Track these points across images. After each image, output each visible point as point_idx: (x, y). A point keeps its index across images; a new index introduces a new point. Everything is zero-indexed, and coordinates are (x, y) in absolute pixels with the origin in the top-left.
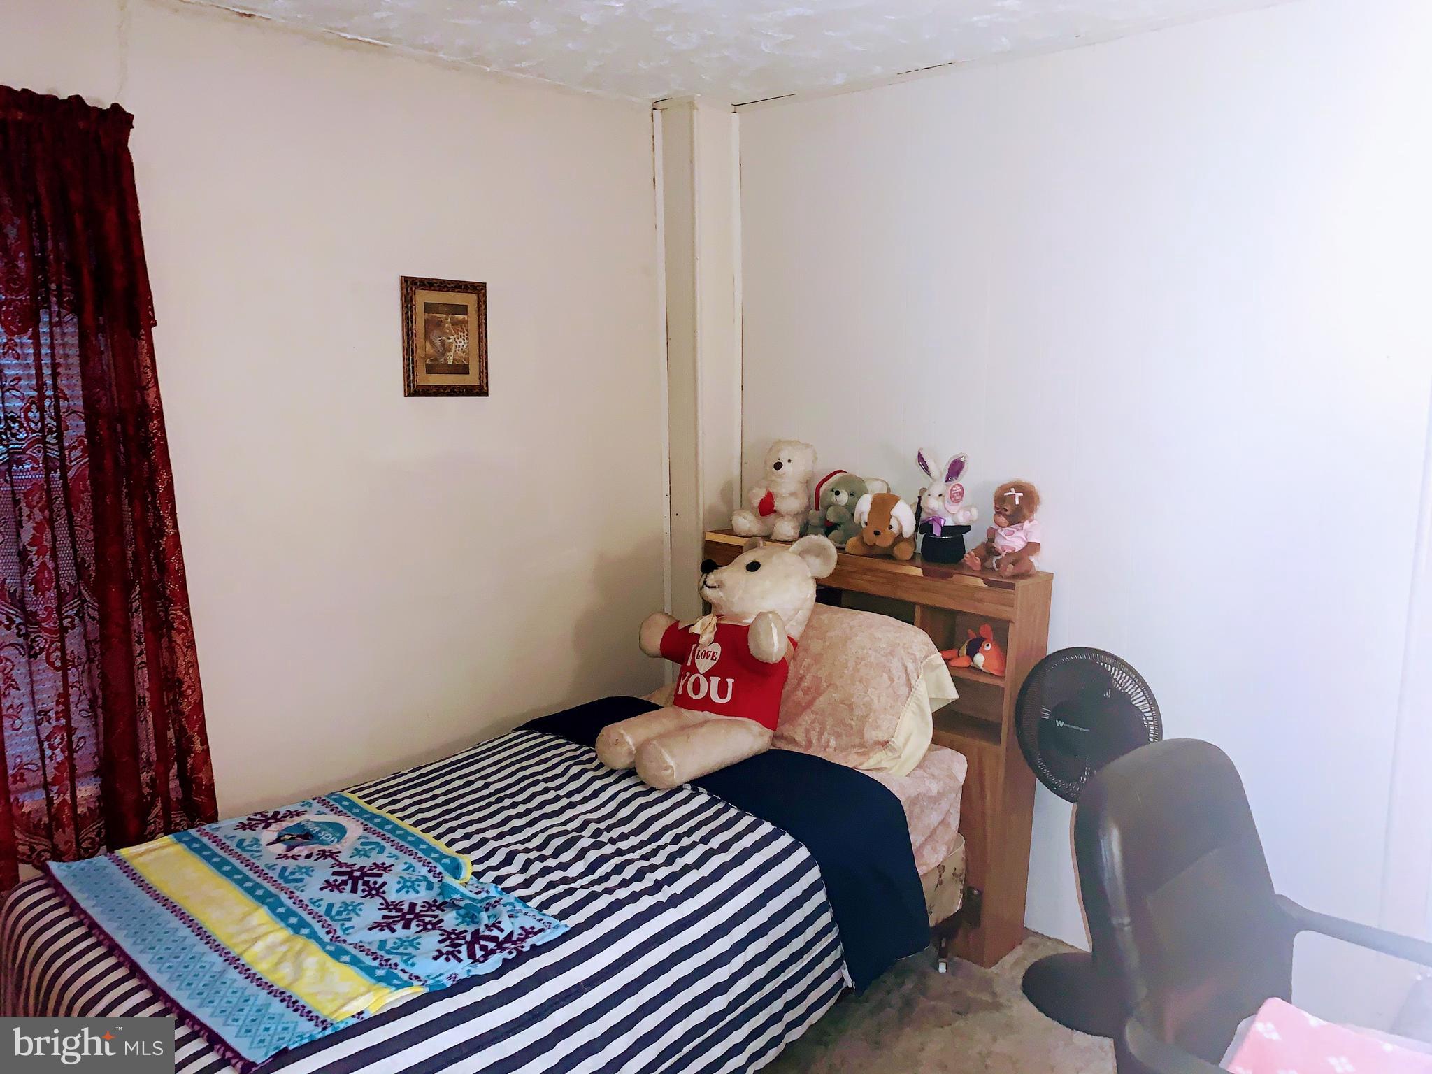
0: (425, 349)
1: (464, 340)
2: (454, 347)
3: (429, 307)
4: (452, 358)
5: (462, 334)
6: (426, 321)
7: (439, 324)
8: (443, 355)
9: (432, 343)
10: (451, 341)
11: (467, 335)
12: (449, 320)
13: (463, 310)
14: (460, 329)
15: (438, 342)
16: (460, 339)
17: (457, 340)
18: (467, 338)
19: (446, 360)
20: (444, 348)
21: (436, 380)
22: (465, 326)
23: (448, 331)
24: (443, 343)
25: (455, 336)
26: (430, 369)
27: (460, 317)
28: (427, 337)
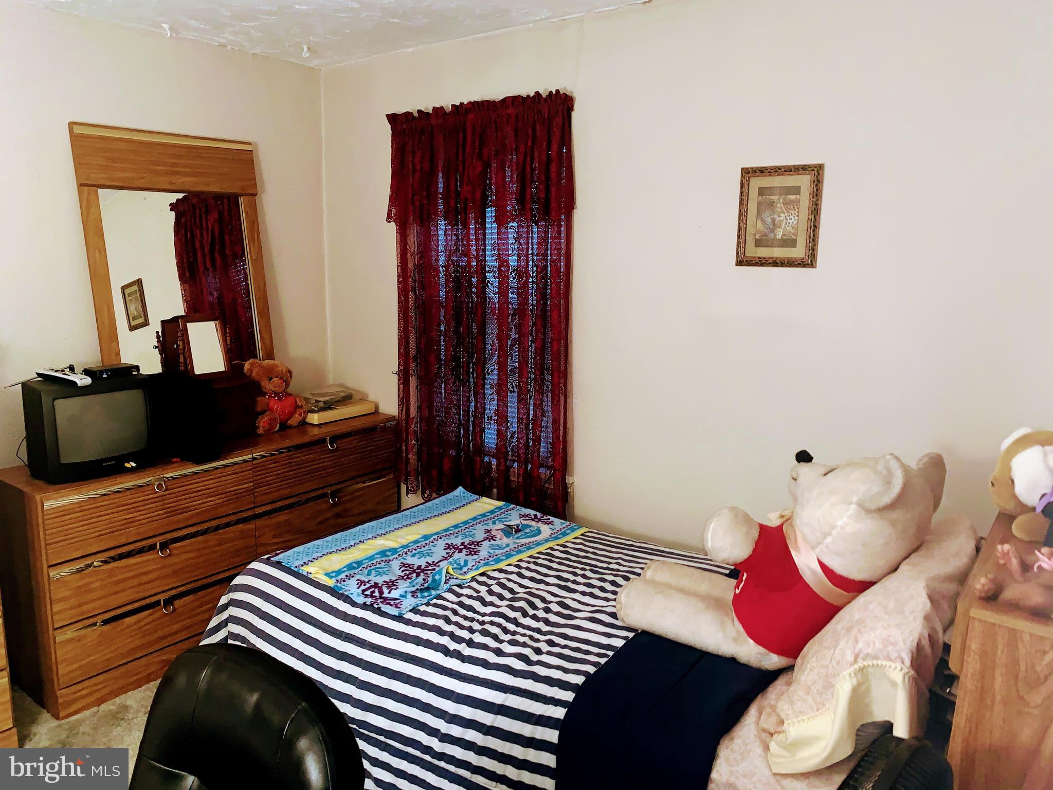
0: (755, 226)
1: (794, 217)
2: (784, 222)
3: (762, 191)
4: (781, 233)
5: (793, 212)
6: (759, 204)
7: (772, 204)
8: (772, 231)
9: (763, 220)
10: (782, 218)
11: (798, 212)
12: (781, 200)
13: (796, 190)
14: (792, 207)
15: (769, 220)
16: (791, 217)
17: (787, 217)
18: (797, 216)
19: (775, 235)
20: (774, 225)
21: (763, 252)
22: (797, 205)
23: (780, 210)
24: (773, 220)
25: (786, 214)
26: (758, 243)
27: (792, 197)
28: (759, 214)
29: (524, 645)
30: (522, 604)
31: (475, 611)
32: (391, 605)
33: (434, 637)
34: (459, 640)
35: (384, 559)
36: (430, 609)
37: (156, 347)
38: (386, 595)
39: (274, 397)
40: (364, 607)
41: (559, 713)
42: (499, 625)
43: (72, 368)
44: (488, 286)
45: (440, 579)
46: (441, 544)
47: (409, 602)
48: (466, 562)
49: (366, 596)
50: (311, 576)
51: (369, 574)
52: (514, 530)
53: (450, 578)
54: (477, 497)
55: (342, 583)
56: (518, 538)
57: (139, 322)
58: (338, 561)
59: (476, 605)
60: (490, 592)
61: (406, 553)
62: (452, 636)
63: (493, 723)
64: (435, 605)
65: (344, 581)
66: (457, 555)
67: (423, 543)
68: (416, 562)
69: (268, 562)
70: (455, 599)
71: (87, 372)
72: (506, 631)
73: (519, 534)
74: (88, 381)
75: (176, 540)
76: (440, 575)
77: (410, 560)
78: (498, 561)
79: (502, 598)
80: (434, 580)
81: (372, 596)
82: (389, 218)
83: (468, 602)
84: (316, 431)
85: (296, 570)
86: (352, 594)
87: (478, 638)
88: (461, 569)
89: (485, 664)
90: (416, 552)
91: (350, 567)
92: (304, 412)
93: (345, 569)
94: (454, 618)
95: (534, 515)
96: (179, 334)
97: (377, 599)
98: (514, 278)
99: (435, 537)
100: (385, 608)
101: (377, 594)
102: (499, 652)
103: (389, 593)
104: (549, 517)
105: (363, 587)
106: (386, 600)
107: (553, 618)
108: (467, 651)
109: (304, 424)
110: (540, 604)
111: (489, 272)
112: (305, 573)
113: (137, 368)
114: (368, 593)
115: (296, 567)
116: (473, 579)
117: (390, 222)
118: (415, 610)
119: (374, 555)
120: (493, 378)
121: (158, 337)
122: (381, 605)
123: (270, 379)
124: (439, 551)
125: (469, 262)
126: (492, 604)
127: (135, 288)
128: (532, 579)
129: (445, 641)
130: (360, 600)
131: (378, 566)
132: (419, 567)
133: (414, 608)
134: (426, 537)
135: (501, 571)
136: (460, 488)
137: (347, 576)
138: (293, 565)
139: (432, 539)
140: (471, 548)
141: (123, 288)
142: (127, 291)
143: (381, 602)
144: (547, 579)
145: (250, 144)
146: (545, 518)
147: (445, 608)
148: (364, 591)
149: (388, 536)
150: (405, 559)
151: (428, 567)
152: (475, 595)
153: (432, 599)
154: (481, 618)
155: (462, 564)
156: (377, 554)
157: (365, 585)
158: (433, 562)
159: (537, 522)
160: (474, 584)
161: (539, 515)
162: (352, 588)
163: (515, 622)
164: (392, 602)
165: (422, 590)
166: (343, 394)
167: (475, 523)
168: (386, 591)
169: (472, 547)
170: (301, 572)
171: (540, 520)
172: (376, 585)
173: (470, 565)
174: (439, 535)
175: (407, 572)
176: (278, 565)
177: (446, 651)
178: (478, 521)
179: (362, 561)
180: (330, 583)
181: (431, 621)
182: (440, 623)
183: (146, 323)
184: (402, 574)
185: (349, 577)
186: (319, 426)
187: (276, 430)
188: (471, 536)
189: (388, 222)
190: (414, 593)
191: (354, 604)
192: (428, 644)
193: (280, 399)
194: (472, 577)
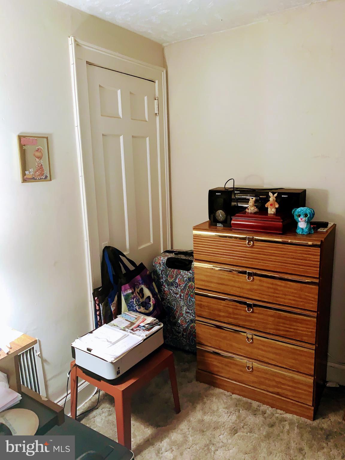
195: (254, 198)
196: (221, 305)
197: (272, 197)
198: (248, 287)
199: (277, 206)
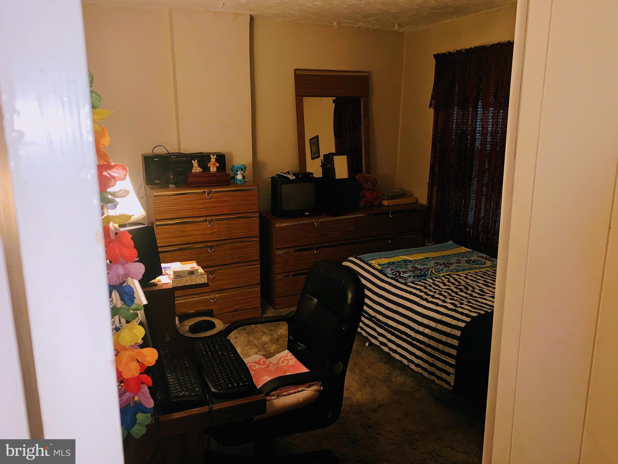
29: (456, 300)
30: (462, 287)
31: (439, 287)
32: (403, 279)
33: (418, 293)
34: (428, 295)
35: (405, 263)
36: (419, 283)
37: (321, 166)
38: (402, 275)
39: (368, 191)
40: (392, 278)
41: (463, 325)
42: (448, 293)
43: (288, 173)
44: (476, 141)
45: (428, 274)
46: (433, 262)
47: (412, 279)
48: (442, 270)
49: (394, 275)
50: (372, 265)
51: (397, 267)
52: (472, 261)
53: (432, 274)
54: (459, 246)
55: (384, 269)
56: (473, 265)
57: (315, 155)
58: (384, 261)
59: (441, 285)
60: (449, 281)
61: (416, 263)
62: (426, 293)
63: (436, 326)
64: (422, 282)
65: (385, 268)
66: (439, 267)
67: (425, 260)
68: (419, 266)
69: (356, 258)
70: (432, 282)
71: (294, 174)
72: (450, 295)
73: (474, 263)
74: (294, 177)
75: (323, 247)
76: (428, 272)
77: (417, 266)
78: (458, 271)
79: (453, 284)
80: (425, 273)
81: (396, 275)
82: (430, 105)
83: (437, 283)
84: (386, 208)
85: (366, 261)
86: (388, 273)
87: (437, 295)
88: (439, 272)
89: (437, 304)
90: (420, 263)
91: (389, 263)
92: (381, 199)
93: (387, 264)
94: (428, 287)
95: (486, 257)
96: (330, 161)
97: (397, 276)
98: (489, 137)
99: (431, 259)
100: (400, 280)
101: (398, 274)
102: (444, 301)
103: (403, 275)
104: (493, 259)
105: (392, 271)
106: (401, 277)
107: (474, 294)
108: (431, 299)
109: (381, 205)
110: (471, 289)
111: (478, 133)
112: (370, 263)
113: (312, 174)
114: (394, 273)
115: (367, 261)
116: (443, 276)
117: (431, 108)
118: (413, 282)
119: (401, 261)
120: (474, 188)
121: (322, 162)
122: (398, 278)
123: (367, 183)
124: (432, 264)
125: (467, 128)
126: (448, 286)
127: (315, 140)
128: (471, 280)
129: (422, 294)
130: (391, 276)
131: (402, 265)
132: (420, 269)
133: (412, 281)
134: (427, 258)
135: (457, 275)
136: (451, 242)
137: (387, 266)
138: (366, 260)
139: (429, 259)
140: (446, 265)
141: (310, 140)
142: (312, 141)
143: (399, 278)
144: (479, 281)
145: (367, 72)
146: (491, 259)
147: (426, 283)
148: (392, 273)
149: (409, 256)
150: (415, 265)
151: (424, 269)
152: (441, 281)
153: (421, 280)
154: (441, 290)
155: (440, 270)
156: (402, 261)
157: (393, 270)
158: (427, 268)
159: (486, 260)
160: (443, 278)
161: (488, 257)
162: (388, 271)
163: (456, 293)
164: (404, 278)
165: (418, 276)
166: (401, 193)
167: (453, 256)
168: (402, 274)
169: (448, 265)
170: (368, 262)
171: (488, 259)
172: (398, 271)
173: (444, 271)
174: (433, 258)
175: (414, 269)
176: (360, 259)
177: (421, 298)
178: (455, 255)
179: (395, 262)
180: (379, 268)
181: (418, 287)
182: (422, 288)
183: (319, 157)
184: (411, 270)
185: (388, 267)
186: (387, 206)
187: (368, 206)
188: (449, 261)
189: (429, 108)
190: (414, 277)
191: (388, 277)
192: (415, 295)
193: (371, 192)
194: (443, 275)
195: (196, 161)
196: (185, 255)
197: (213, 159)
198: (209, 232)
199: (218, 165)
